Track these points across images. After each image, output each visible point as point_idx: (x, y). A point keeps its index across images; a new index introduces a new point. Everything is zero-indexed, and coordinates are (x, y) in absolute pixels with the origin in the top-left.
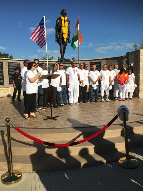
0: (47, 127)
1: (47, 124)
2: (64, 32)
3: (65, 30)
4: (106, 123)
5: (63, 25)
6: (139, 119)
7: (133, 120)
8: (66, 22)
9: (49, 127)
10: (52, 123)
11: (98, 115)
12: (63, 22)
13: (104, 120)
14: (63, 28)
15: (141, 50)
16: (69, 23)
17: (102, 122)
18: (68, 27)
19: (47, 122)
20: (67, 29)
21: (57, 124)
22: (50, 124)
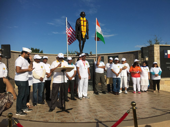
0: (57, 121)
1: (59, 118)
2: (82, 30)
3: (84, 29)
4: (119, 118)
5: (82, 24)
6: (154, 114)
7: (148, 115)
8: (84, 22)
9: (60, 121)
10: (64, 117)
11: (112, 109)
12: (82, 22)
13: (118, 115)
14: (82, 27)
15: (155, 45)
16: (87, 23)
17: (115, 116)
18: (86, 26)
19: (59, 115)
20: (85, 27)
21: (69, 117)
22: (62, 117)
